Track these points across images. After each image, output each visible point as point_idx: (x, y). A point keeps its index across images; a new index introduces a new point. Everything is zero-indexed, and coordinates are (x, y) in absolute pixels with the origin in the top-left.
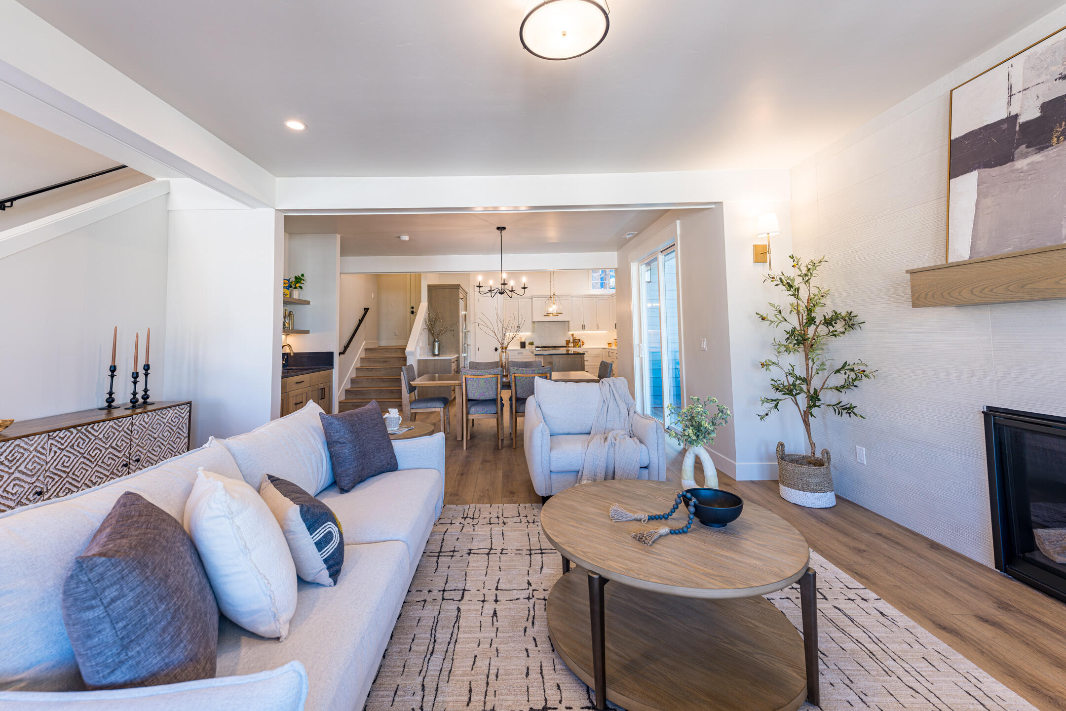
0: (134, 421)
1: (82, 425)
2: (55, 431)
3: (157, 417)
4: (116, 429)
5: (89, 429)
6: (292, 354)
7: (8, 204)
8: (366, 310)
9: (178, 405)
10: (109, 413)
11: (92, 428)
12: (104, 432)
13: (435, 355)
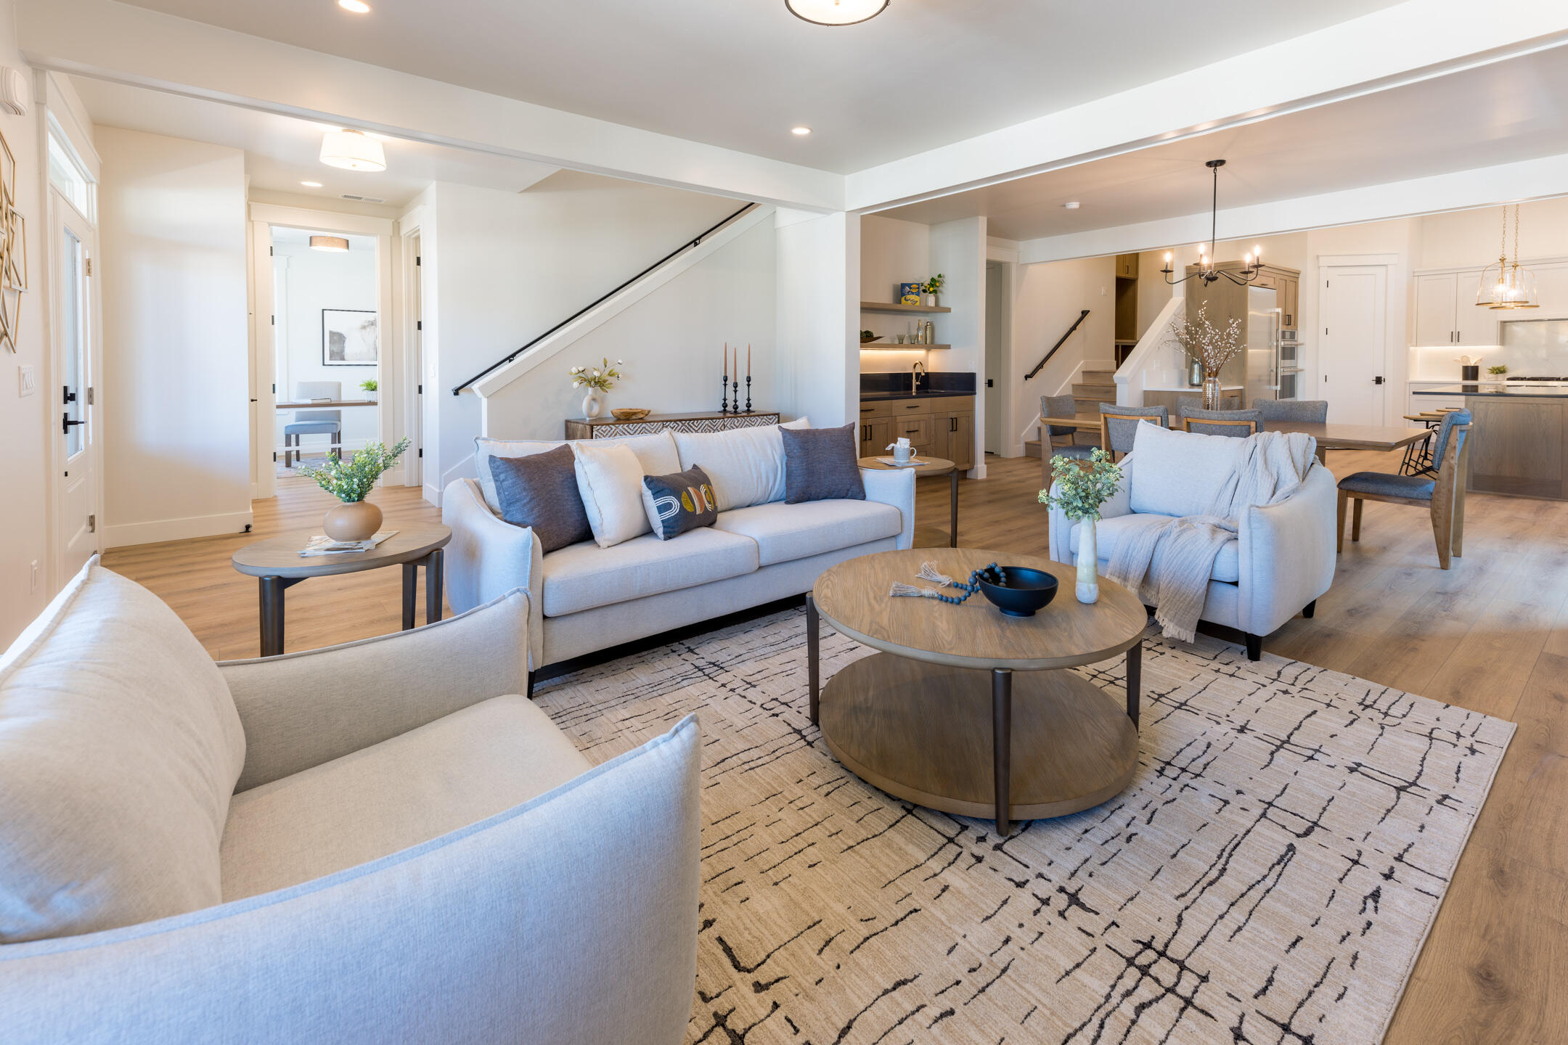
0: (726, 423)
1: (686, 420)
2: (667, 421)
3: (746, 423)
4: (711, 428)
5: (690, 424)
6: (923, 374)
7: (698, 241)
8: (1085, 313)
9: (766, 415)
10: (725, 414)
11: (693, 423)
12: (702, 428)
13: (1193, 385)
